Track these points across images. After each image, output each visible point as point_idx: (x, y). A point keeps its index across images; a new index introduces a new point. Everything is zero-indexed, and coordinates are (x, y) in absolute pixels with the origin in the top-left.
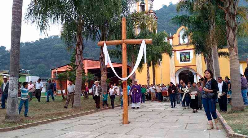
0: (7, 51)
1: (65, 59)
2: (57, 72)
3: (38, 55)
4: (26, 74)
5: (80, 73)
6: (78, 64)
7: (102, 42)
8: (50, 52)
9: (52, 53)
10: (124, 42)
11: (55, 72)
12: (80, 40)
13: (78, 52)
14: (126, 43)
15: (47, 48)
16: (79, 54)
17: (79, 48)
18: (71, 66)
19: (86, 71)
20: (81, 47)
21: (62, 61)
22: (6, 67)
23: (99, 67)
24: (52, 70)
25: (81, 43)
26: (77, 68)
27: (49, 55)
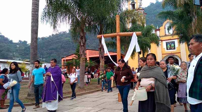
0: (28, 45)
1: (72, 50)
2: (66, 60)
3: (51, 47)
4: (42, 62)
5: (84, 61)
6: (82, 53)
7: (100, 35)
8: (60, 44)
9: (61, 46)
10: (118, 35)
11: (64, 60)
12: (83, 34)
13: (82, 44)
14: (120, 36)
15: (58, 41)
16: (82, 46)
17: (82, 41)
18: (77, 55)
19: (88, 59)
20: (84, 40)
21: (70, 51)
22: (28, 56)
23: (98, 56)
24: (62, 58)
25: (84, 37)
26: (81, 56)
27: (59, 47)
